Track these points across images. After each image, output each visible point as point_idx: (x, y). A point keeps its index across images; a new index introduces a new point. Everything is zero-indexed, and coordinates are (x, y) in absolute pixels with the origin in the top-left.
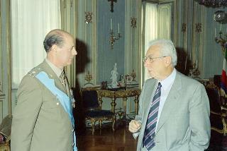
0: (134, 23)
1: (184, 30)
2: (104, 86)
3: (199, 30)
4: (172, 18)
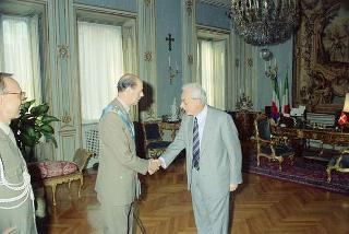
0: (191, 60)
1: (237, 65)
3: (251, 65)
4: (226, 54)
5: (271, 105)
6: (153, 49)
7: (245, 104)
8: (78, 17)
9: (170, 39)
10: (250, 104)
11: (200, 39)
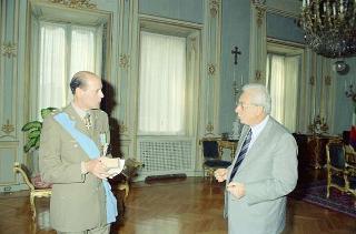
0: (258, 76)
1: (312, 84)
2: (225, 137)
5: (350, 130)
6: (217, 62)
7: (319, 126)
8: (142, 27)
9: (236, 52)
10: (325, 128)
11: (271, 53)
